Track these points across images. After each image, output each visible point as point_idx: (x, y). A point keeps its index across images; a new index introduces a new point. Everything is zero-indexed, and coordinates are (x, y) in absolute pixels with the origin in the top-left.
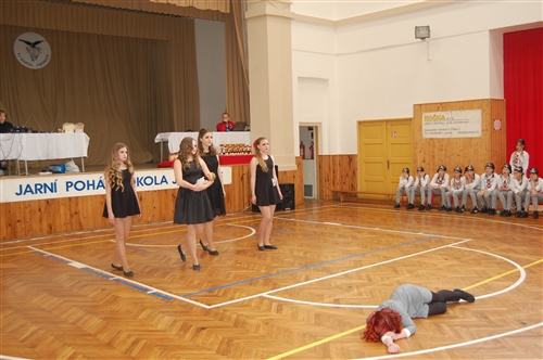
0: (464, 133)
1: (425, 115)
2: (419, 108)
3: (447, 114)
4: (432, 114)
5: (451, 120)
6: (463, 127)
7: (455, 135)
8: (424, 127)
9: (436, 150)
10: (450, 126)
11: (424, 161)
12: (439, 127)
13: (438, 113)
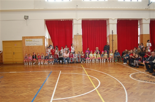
0: (38, 44)
1: (26, 39)
2: (24, 38)
3: (33, 40)
4: (28, 39)
5: (34, 41)
6: (38, 43)
7: (35, 45)
8: (26, 43)
9: (30, 49)
10: (34, 43)
11: (26, 52)
12: (30, 43)
13: (30, 39)
